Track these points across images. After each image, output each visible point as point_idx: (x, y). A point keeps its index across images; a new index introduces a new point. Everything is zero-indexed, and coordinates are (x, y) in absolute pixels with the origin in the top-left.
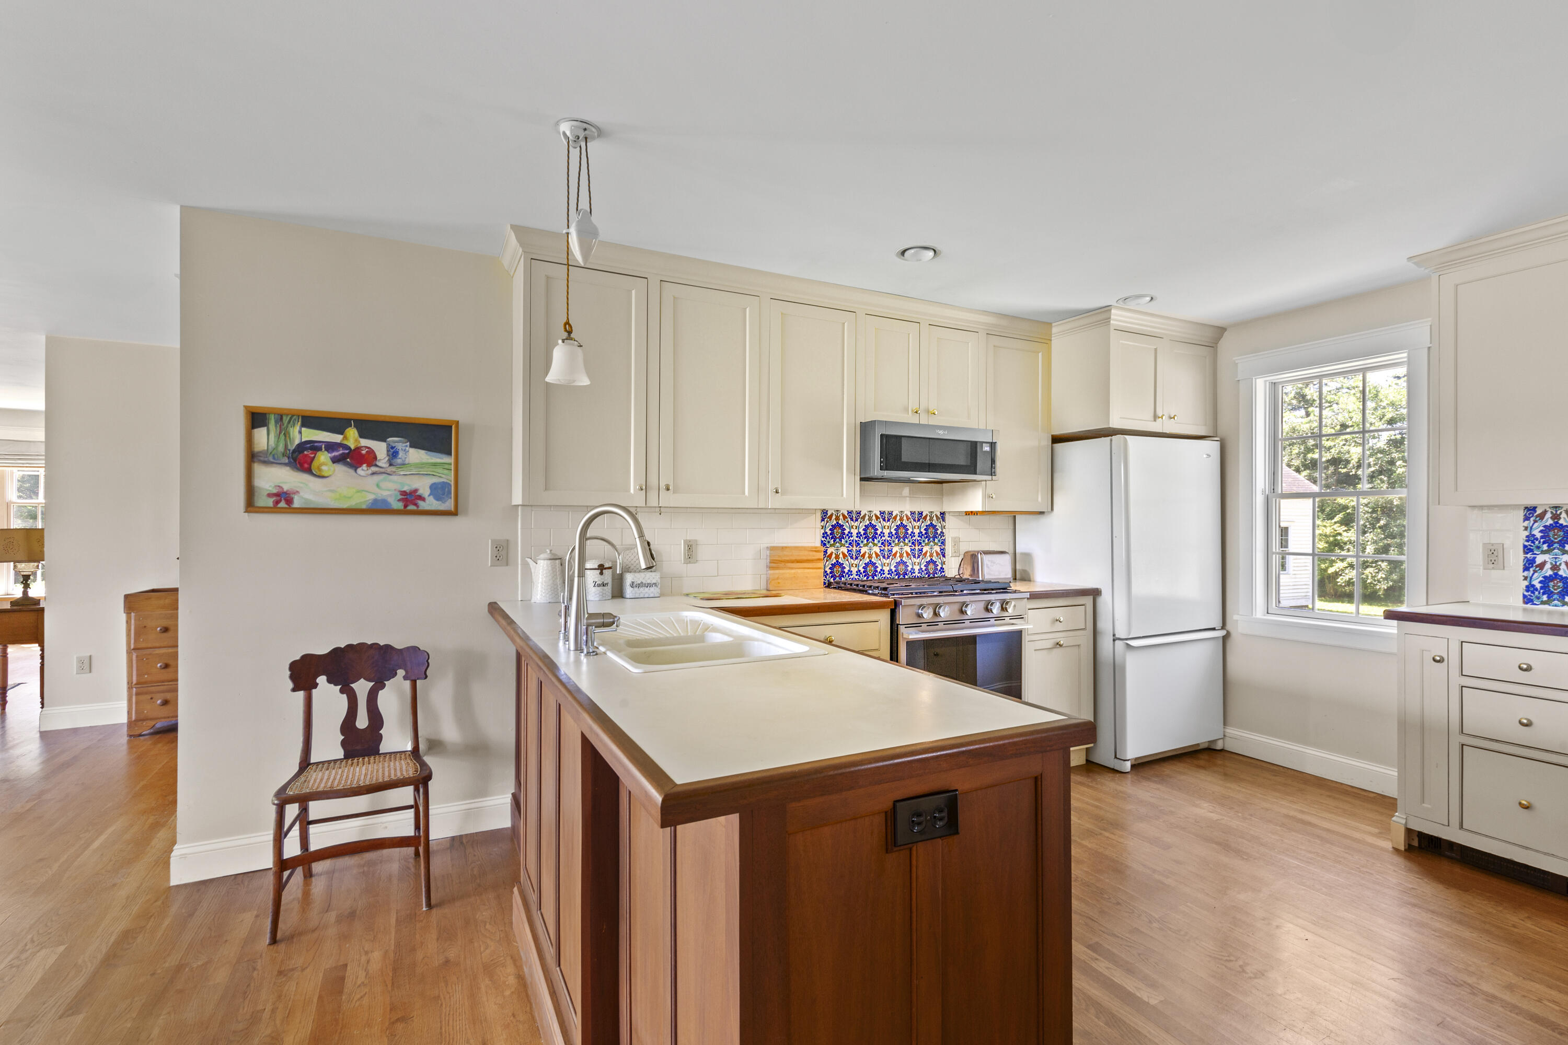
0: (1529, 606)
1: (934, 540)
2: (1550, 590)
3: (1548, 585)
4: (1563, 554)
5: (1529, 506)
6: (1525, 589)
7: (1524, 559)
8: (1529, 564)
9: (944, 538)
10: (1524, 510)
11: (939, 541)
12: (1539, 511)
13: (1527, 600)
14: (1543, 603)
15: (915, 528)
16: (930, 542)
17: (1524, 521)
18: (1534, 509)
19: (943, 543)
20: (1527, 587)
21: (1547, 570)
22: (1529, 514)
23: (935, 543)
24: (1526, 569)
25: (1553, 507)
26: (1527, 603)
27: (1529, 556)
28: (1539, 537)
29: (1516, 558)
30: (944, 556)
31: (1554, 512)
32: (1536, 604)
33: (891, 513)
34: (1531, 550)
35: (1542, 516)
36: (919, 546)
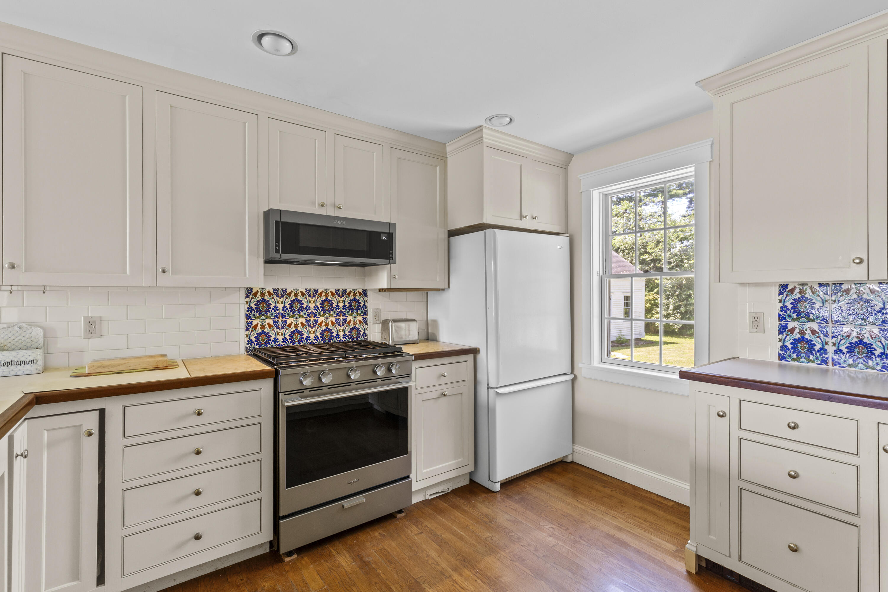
0: (783, 362)
1: (358, 311)
2: (798, 349)
3: (797, 346)
4: (808, 322)
5: (782, 284)
6: (780, 348)
7: (779, 326)
8: (783, 330)
9: (366, 310)
10: (779, 286)
11: (362, 312)
12: (790, 287)
13: (782, 357)
14: (793, 360)
15: (340, 302)
16: (354, 313)
17: (779, 295)
18: (786, 286)
19: (366, 313)
20: (781, 347)
21: (796, 334)
22: (783, 290)
23: (359, 314)
24: (781, 333)
25: (800, 284)
26: (781, 360)
27: (782, 322)
28: (790, 308)
29: (773, 323)
30: (366, 323)
31: (802, 288)
32: (788, 361)
33: (317, 291)
34: (784, 318)
35: (792, 291)
36: (343, 316)
